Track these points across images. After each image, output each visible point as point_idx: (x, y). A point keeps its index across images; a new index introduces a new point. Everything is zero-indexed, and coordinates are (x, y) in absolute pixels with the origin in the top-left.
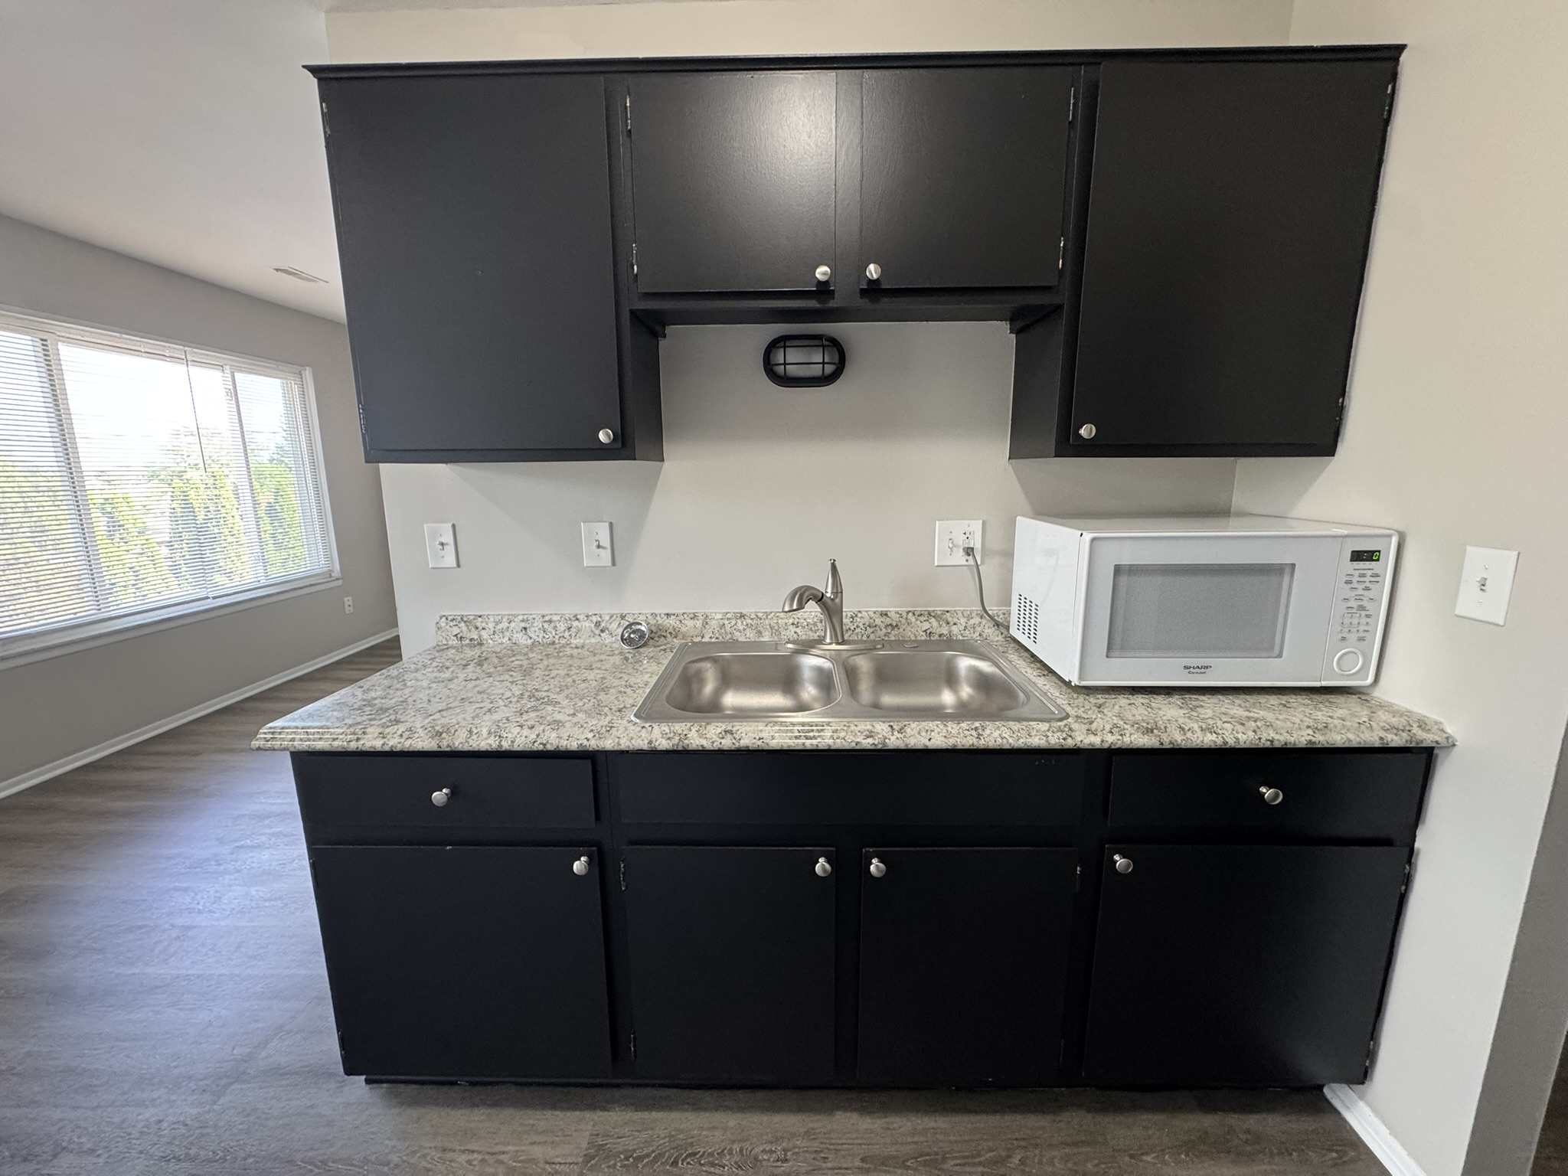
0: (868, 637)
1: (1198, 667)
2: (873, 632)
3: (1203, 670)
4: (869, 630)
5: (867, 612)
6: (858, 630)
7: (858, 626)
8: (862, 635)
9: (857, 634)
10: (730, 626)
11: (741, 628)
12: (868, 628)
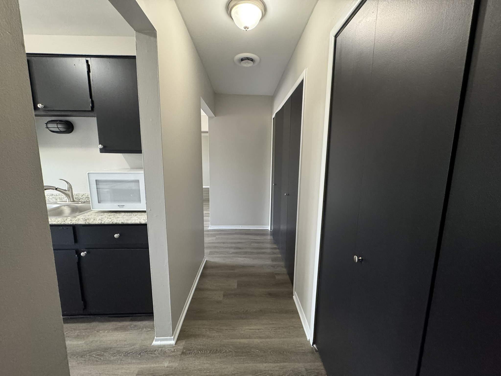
0: (87, 200)
1: (121, 206)
2: (88, 199)
3: (123, 206)
4: (87, 199)
5: (87, 194)
6: (84, 199)
7: (83, 198)
8: (85, 200)
9: (83, 200)
10: (48, 197)
11: (51, 198)
12: (86, 198)
